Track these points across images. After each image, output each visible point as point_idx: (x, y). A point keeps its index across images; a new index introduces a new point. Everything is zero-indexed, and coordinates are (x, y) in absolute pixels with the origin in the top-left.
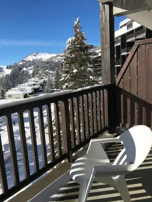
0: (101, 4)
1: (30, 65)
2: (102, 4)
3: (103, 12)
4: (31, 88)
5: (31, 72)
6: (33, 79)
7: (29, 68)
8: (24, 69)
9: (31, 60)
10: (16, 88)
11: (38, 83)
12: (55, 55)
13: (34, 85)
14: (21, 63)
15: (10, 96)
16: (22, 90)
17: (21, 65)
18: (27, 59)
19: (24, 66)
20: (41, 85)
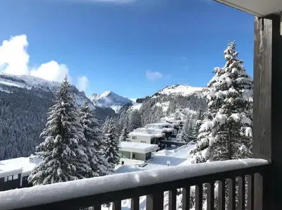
0: (257, 18)
1: (165, 100)
2: (259, 18)
3: (261, 32)
4: (162, 130)
5: (165, 109)
6: (167, 118)
7: (163, 104)
8: (158, 104)
9: (168, 94)
10: (143, 129)
11: (173, 125)
12: (200, 89)
13: (167, 127)
14: (155, 97)
15: (134, 138)
16: (150, 132)
17: (155, 99)
18: (162, 93)
19: (158, 100)
20: (175, 127)
